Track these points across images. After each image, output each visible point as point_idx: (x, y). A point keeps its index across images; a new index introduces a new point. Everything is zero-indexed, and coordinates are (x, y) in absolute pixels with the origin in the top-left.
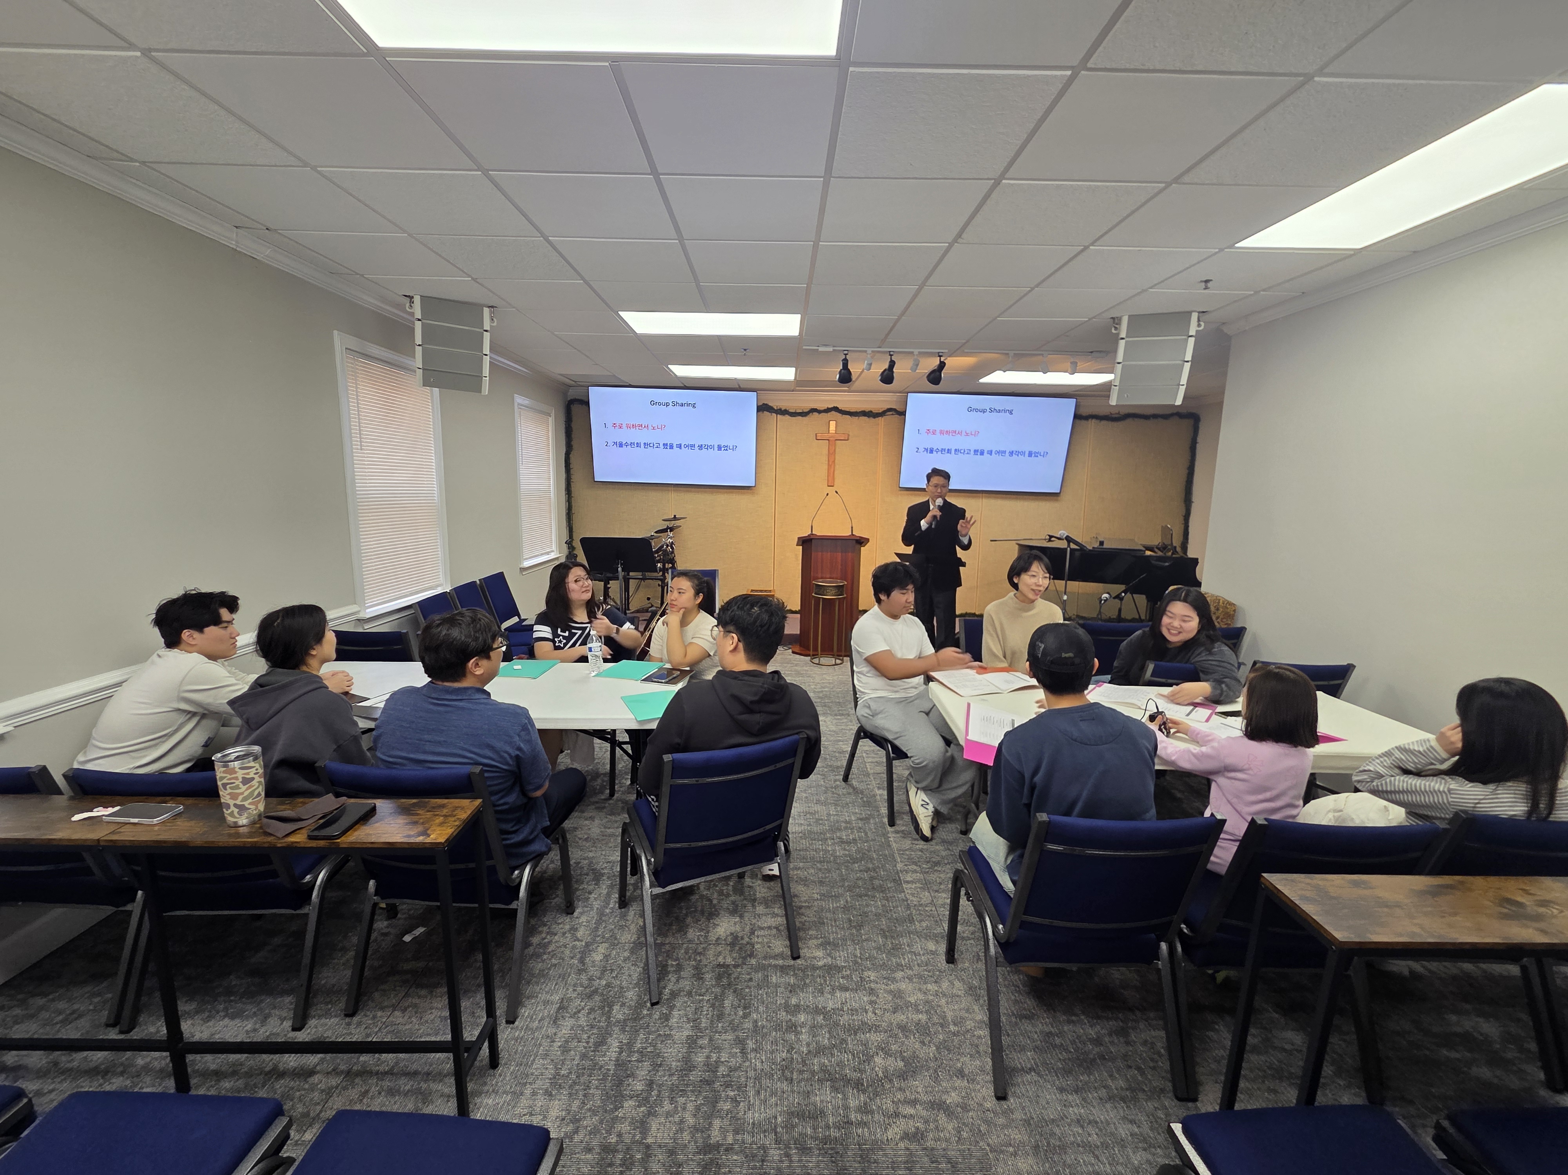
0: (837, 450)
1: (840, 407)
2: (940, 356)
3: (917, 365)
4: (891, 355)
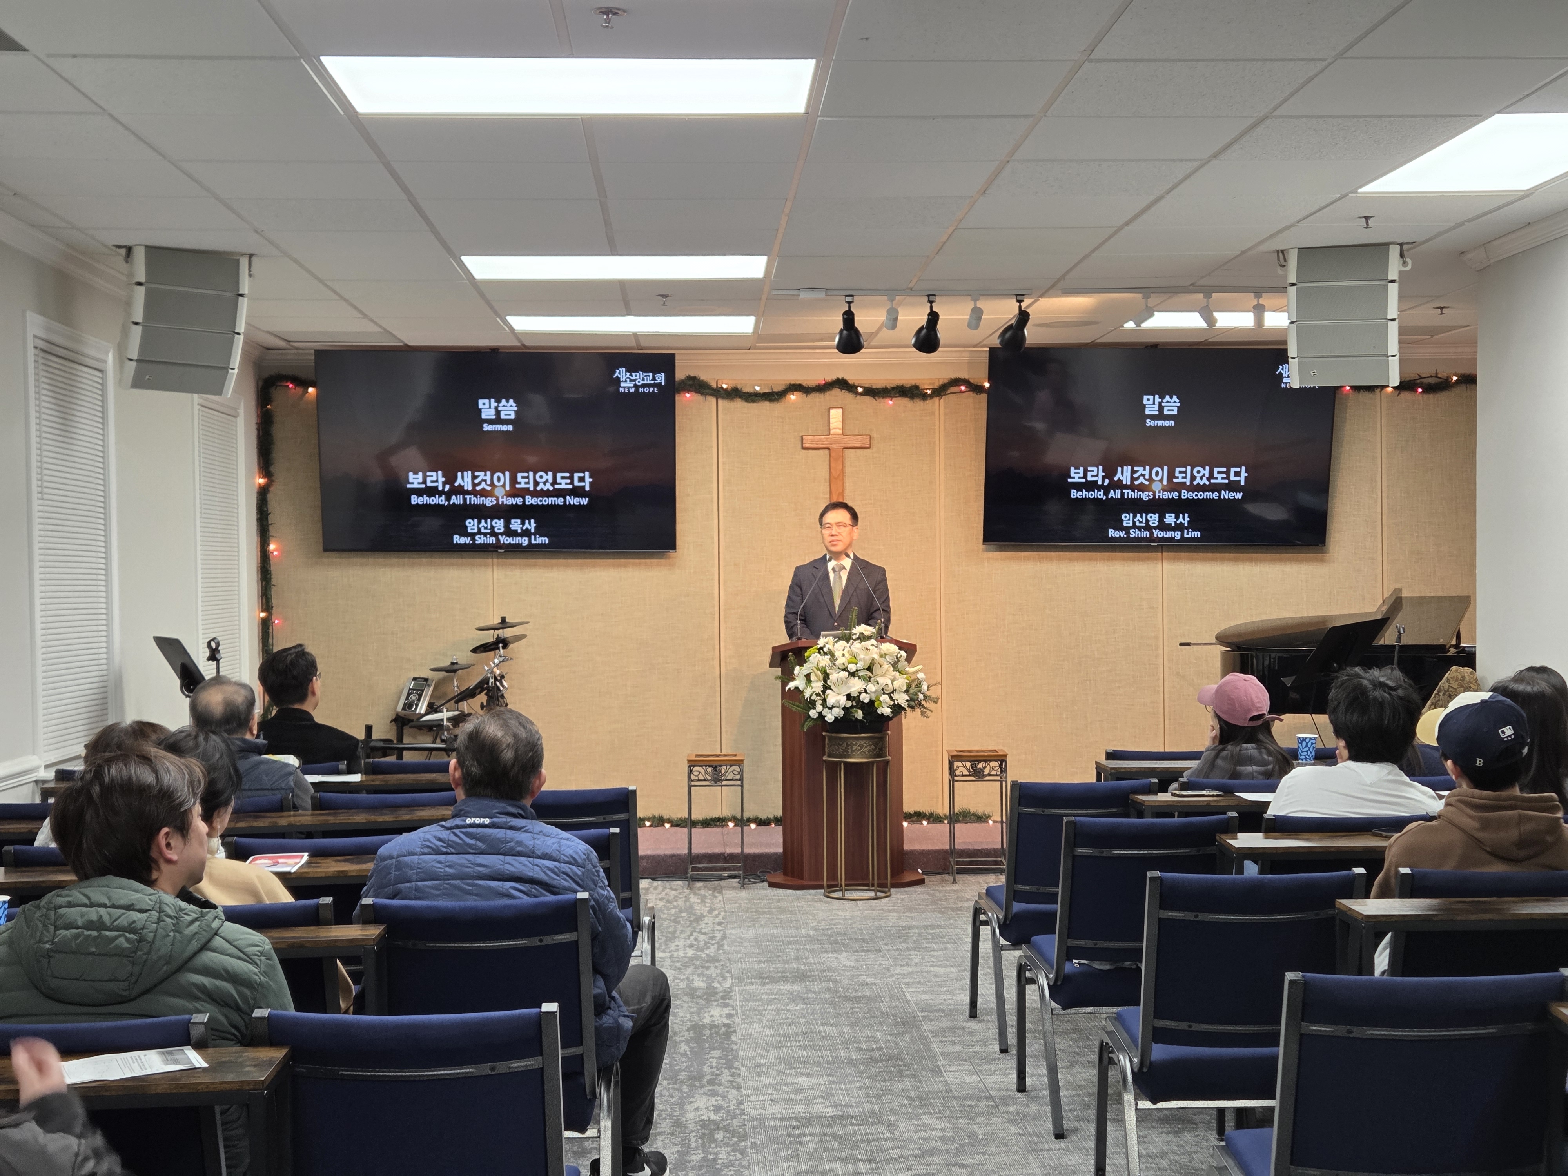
0: (848, 470)
1: (851, 378)
2: (1020, 301)
3: (980, 318)
4: (931, 302)
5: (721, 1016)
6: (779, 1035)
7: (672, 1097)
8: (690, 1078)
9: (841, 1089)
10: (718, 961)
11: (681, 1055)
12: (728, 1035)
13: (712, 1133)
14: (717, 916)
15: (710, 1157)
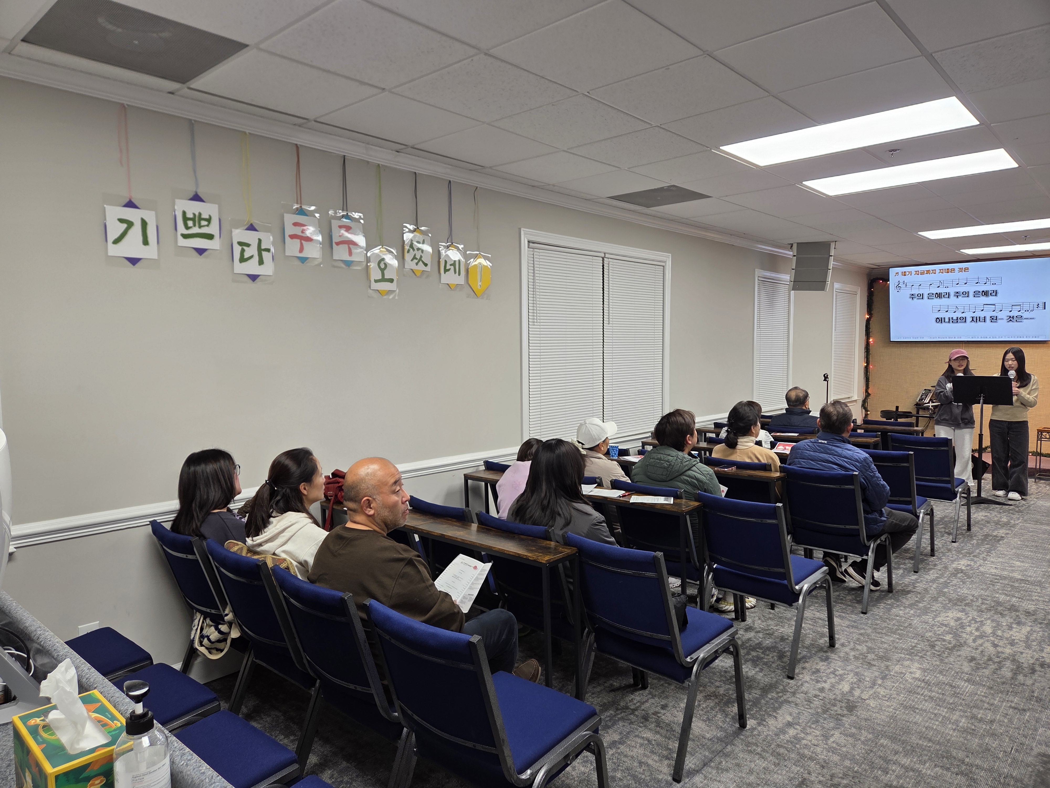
5: (1003, 533)
6: (1023, 545)
7: (952, 557)
8: (967, 553)
9: (1033, 570)
10: (1022, 512)
11: (971, 544)
12: (999, 540)
13: (958, 573)
14: (1039, 495)
15: (949, 581)
